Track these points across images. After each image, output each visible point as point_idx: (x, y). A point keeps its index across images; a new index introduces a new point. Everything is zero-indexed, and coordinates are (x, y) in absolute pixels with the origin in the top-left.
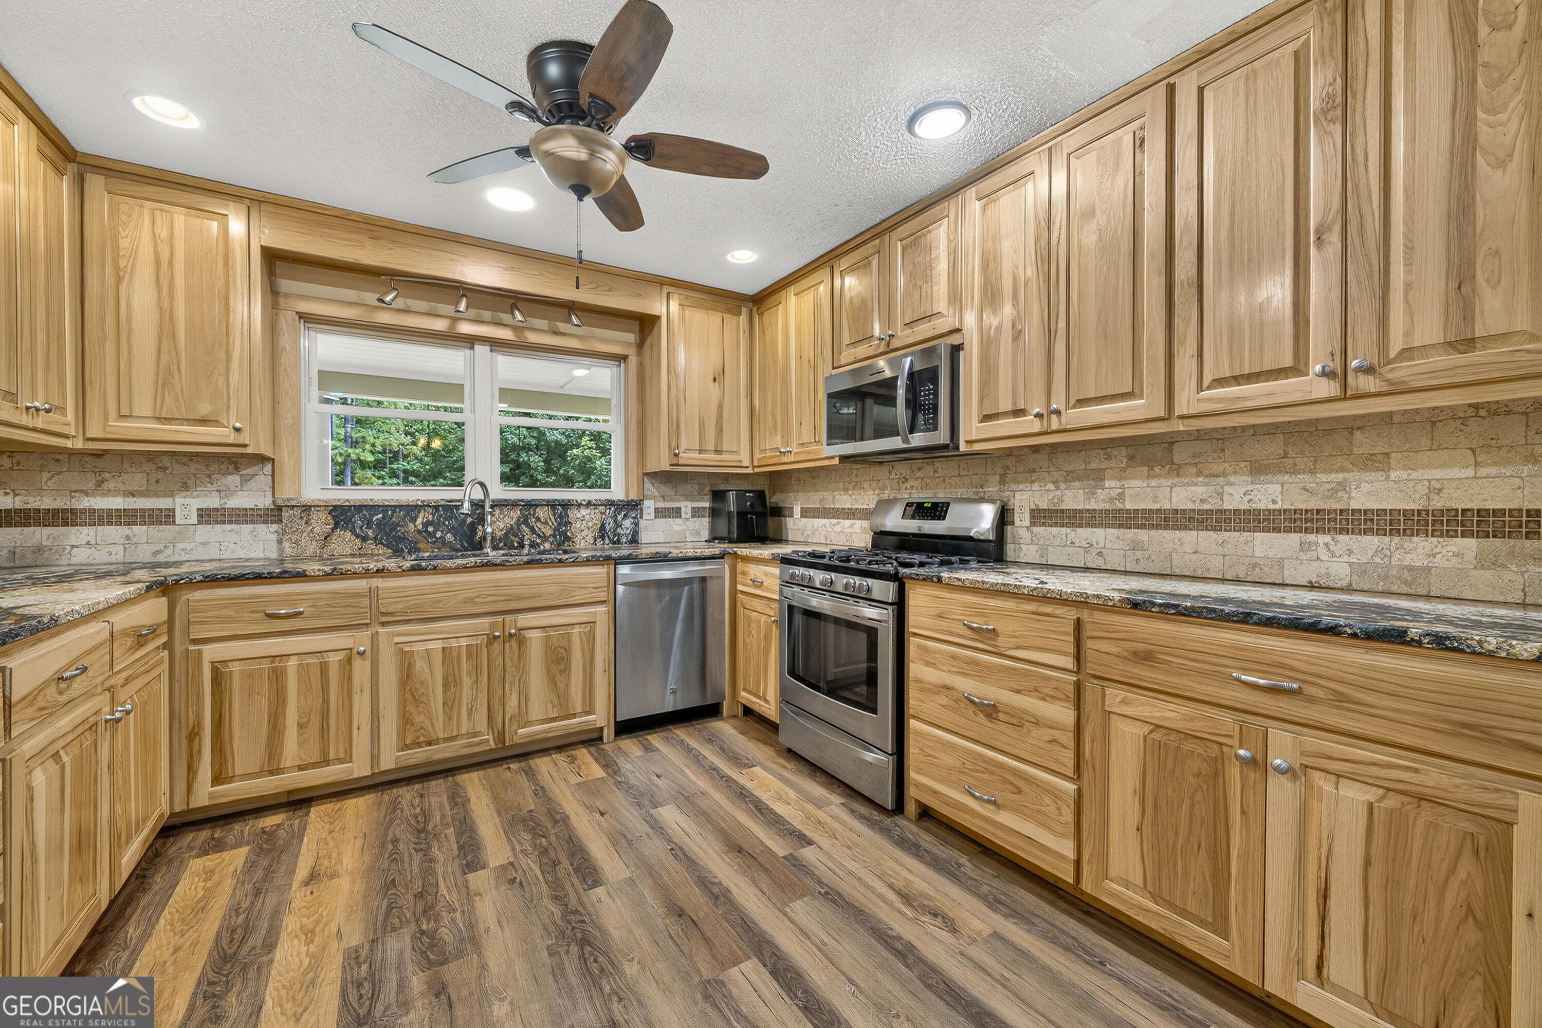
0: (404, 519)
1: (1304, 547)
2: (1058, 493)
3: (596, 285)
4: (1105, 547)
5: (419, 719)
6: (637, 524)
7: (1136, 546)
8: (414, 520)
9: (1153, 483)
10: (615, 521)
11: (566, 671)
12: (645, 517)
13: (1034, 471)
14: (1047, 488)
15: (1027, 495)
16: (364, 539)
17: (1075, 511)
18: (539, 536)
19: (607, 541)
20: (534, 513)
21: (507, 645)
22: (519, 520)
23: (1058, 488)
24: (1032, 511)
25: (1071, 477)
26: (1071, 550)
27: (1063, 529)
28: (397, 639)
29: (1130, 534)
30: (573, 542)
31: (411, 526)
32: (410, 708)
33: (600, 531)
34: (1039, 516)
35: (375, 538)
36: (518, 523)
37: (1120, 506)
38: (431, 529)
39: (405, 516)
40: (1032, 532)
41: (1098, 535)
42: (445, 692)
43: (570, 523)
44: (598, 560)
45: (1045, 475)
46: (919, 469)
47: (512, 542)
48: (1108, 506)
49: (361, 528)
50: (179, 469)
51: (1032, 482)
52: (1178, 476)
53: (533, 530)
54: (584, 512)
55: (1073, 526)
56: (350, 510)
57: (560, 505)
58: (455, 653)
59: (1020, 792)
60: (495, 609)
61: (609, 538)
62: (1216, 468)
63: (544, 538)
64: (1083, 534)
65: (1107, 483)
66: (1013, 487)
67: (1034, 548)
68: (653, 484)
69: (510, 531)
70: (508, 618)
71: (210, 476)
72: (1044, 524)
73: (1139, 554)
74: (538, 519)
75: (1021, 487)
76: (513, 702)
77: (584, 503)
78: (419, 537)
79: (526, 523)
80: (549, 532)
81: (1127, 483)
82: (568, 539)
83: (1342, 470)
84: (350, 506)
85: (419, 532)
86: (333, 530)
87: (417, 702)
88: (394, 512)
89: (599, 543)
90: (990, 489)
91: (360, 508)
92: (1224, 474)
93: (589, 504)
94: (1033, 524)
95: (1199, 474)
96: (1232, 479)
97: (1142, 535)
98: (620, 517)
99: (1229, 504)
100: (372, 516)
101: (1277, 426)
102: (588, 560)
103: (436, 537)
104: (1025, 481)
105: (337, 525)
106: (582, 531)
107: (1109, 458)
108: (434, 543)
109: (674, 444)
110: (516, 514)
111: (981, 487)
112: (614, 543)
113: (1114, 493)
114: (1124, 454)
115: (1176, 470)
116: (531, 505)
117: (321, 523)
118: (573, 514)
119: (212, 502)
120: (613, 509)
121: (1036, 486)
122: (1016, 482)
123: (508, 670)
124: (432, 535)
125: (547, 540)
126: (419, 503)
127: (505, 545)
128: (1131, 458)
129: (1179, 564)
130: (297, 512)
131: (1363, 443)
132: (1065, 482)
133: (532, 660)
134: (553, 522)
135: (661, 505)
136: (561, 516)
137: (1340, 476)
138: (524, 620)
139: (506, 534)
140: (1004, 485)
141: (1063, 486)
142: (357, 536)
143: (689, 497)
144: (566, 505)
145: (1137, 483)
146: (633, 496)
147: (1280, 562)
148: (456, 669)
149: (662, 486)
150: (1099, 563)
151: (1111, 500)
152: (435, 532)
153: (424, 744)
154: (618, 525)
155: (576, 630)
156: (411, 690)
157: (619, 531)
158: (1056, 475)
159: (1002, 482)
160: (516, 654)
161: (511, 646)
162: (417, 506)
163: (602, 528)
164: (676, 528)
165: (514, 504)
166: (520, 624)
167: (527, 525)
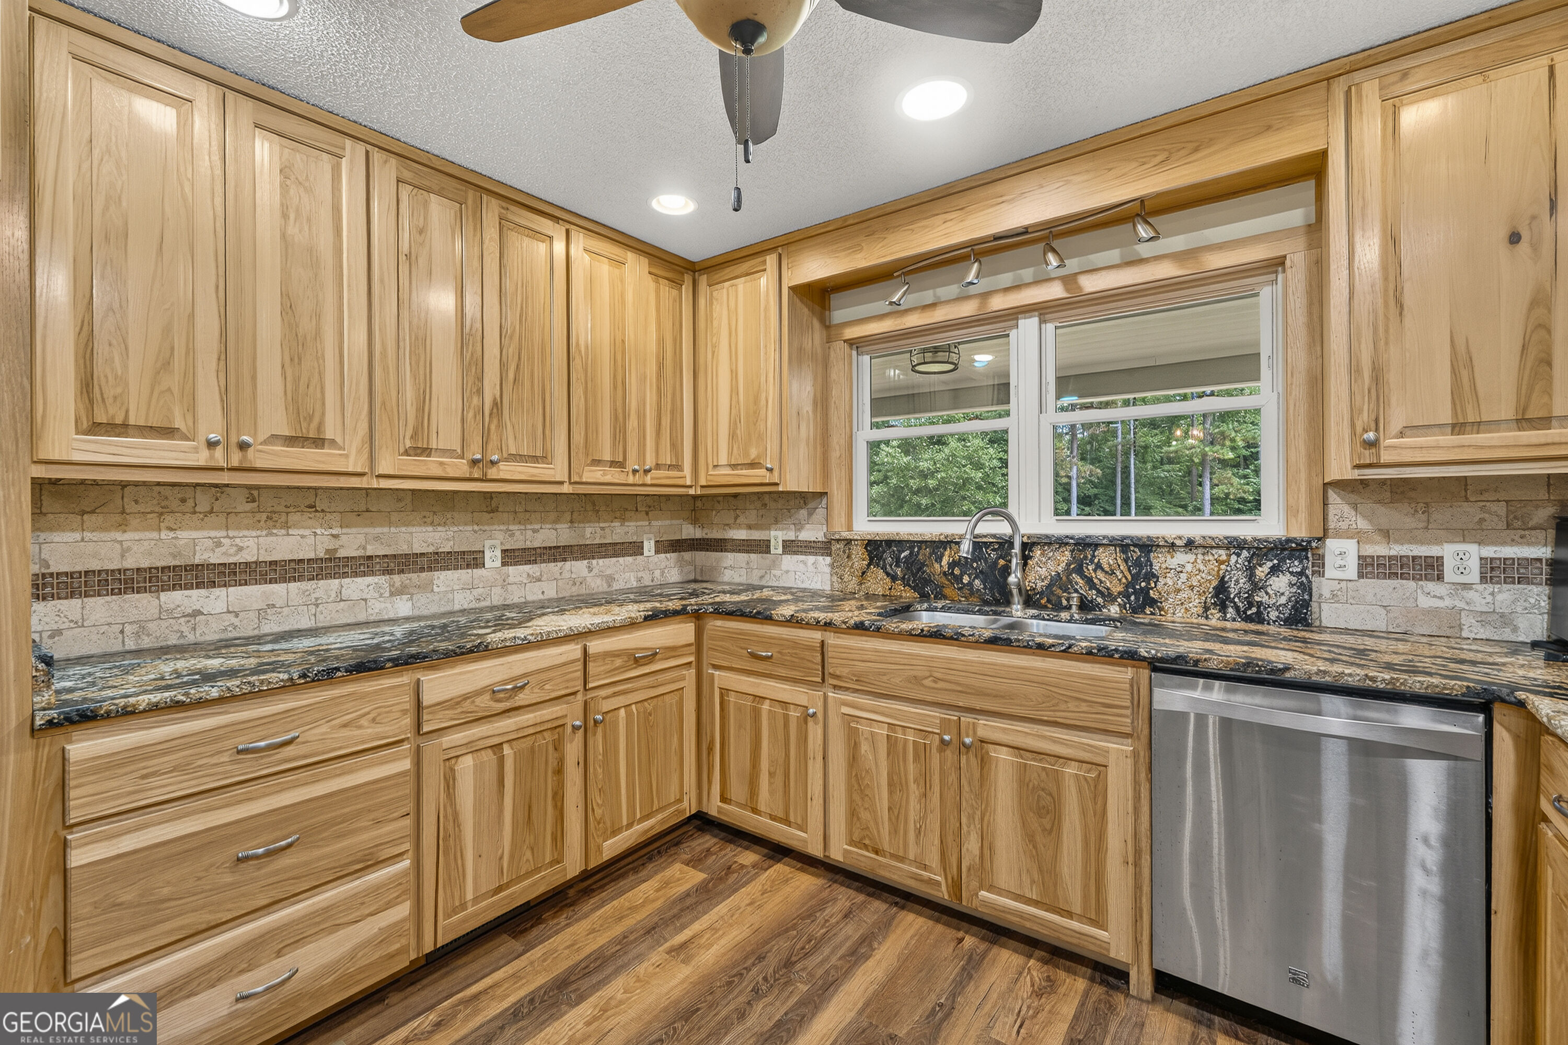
0: (930, 558)
3: (1165, 155)
5: (865, 815)
6: (1306, 588)
8: (939, 559)
10: (1251, 576)
11: (1054, 829)
12: (1329, 572)
16: (894, 578)
18: (1099, 592)
19: (1231, 612)
20: (1094, 556)
21: (964, 759)
22: (1068, 565)
28: (845, 710)
30: (1161, 609)
31: (937, 566)
32: (856, 797)
33: (1216, 595)
35: (903, 578)
36: (1068, 571)
38: (957, 571)
39: (931, 554)
42: (891, 793)
43: (1154, 576)
44: (1112, 656)
47: (1060, 598)
49: (891, 566)
50: (772, 505)
53: (1090, 582)
54: (1181, 558)
56: (881, 545)
57: (1135, 545)
58: (900, 746)
60: (946, 701)
61: (1237, 608)
63: (1110, 597)
68: (1355, 507)
69: (1056, 580)
70: (966, 719)
71: (789, 510)
74: (1099, 566)
76: (972, 845)
77: (1178, 542)
78: (944, 580)
79: (1080, 571)
80: (1117, 588)
82: (1153, 602)
84: (881, 541)
85: (945, 573)
86: (869, 565)
87: (863, 795)
88: (920, 548)
89: (1215, 613)
91: (889, 543)
93: (1190, 544)
98: (1261, 572)
100: (901, 552)
102: (1090, 653)
103: (962, 583)
105: (871, 559)
106: (1179, 591)
108: (959, 589)
109: (1365, 418)
110: (1065, 556)
112: (1248, 619)
116: (1086, 545)
117: (859, 558)
118: (1159, 561)
119: (791, 536)
120: (1245, 553)
123: (964, 794)
124: (959, 579)
125: (1113, 600)
126: (942, 538)
127: (1049, 601)
130: (841, 545)
133: (999, 795)
134: (1123, 573)
135: (1379, 549)
136: (1137, 563)
138: (987, 728)
139: (1049, 586)
142: (888, 574)
143: (1464, 535)
144: (1147, 546)
146: (1300, 532)
148: (902, 769)
149: (1381, 510)
152: (962, 575)
153: (870, 849)
154: (1256, 586)
155: (1071, 770)
156: (856, 775)
157: (1260, 597)
160: (977, 774)
161: (967, 760)
162: (941, 542)
163: (1221, 588)
164: (1425, 602)
165: (1061, 542)
166: (981, 733)
167: (1083, 576)
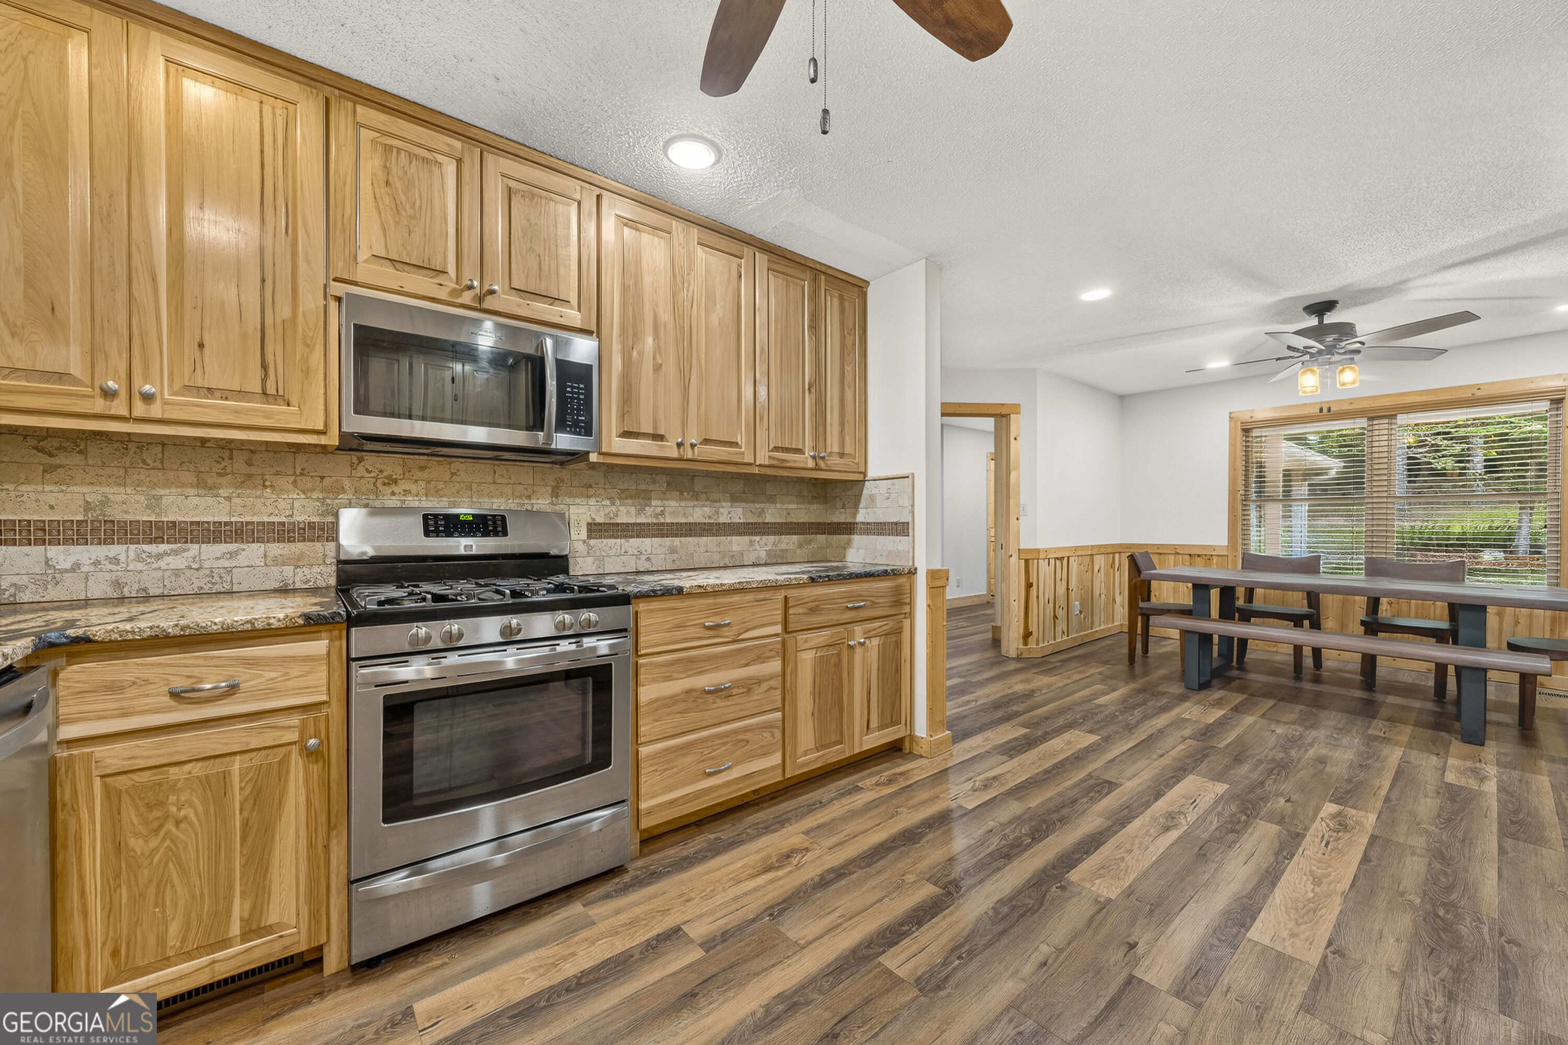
1: (751, 543)
2: (614, 509)
4: (651, 554)
7: (673, 550)
9: (683, 504)
13: (590, 486)
14: (604, 503)
15: (582, 510)
17: (627, 524)
23: (613, 504)
24: (589, 524)
25: (625, 495)
26: (625, 558)
27: (618, 541)
29: (668, 541)
34: (596, 530)
37: (662, 521)
40: (588, 545)
41: (646, 544)
45: (602, 491)
46: (422, 468)
48: (655, 521)
51: (589, 497)
52: (697, 500)
55: (625, 537)
59: (748, 742)
62: (716, 496)
64: (634, 543)
65: (654, 503)
66: (568, 500)
67: (590, 560)
72: (600, 537)
73: (675, 556)
75: (577, 501)
81: (667, 503)
83: (763, 502)
90: (540, 501)
92: (719, 501)
94: (589, 537)
95: (707, 500)
96: (723, 504)
97: (677, 541)
99: (723, 519)
101: (741, 474)
104: (580, 495)
107: (654, 482)
111: (529, 497)
113: (659, 510)
114: (665, 480)
115: (696, 496)
121: (592, 502)
122: (571, 495)
128: (669, 484)
129: (699, 561)
131: (770, 489)
132: (620, 498)
137: (762, 505)
140: (557, 497)
141: (618, 502)
145: (673, 503)
147: (741, 554)
150: (648, 566)
151: (656, 516)
158: (614, 492)
159: (555, 494)
